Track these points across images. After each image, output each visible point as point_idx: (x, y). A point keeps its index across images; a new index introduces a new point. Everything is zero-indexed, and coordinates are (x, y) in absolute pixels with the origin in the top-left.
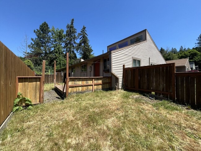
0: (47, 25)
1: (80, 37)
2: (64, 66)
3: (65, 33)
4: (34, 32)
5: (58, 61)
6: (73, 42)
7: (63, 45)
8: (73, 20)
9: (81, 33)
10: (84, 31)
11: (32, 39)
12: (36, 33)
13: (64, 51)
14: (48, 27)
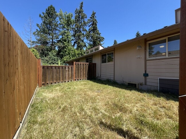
0: (54, 8)
1: (89, 25)
2: (74, 57)
3: (73, 19)
4: (40, 17)
5: (67, 50)
6: (81, 29)
7: (72, 33)
8: (82, 4)
9: (91, 19)
10: (93, 17)
11: (38, 25)
12: (42, 17)
13: (73, 40)
14: (55, 11)
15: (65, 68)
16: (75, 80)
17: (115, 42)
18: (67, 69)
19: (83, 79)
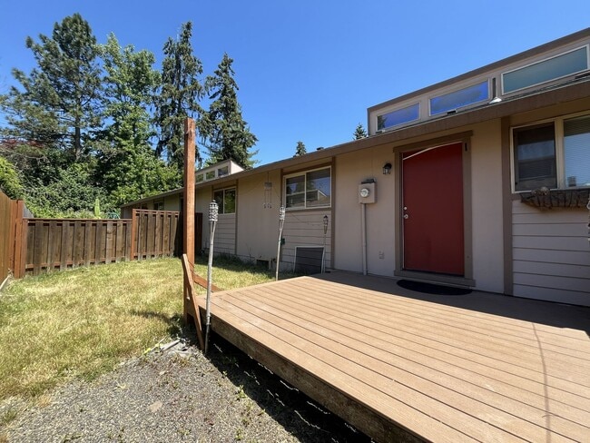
0: (87, 26)
1: (214, 92)
2: (156, 188)
3: (156, 69)
4: (29, 46)
5: (132, 167)
6: (185, 105)
7: (151, 111)
8: (188, 27)
9: (218, 77)
10: (225, 71)
11: (18, 74)
12: (37, 50)
13: (154, 134)
14: (92, 36)
15: (105, 225)
16: (136, 257)
17: (300, 147)
18: (110, 229)
19: (161, 256)
